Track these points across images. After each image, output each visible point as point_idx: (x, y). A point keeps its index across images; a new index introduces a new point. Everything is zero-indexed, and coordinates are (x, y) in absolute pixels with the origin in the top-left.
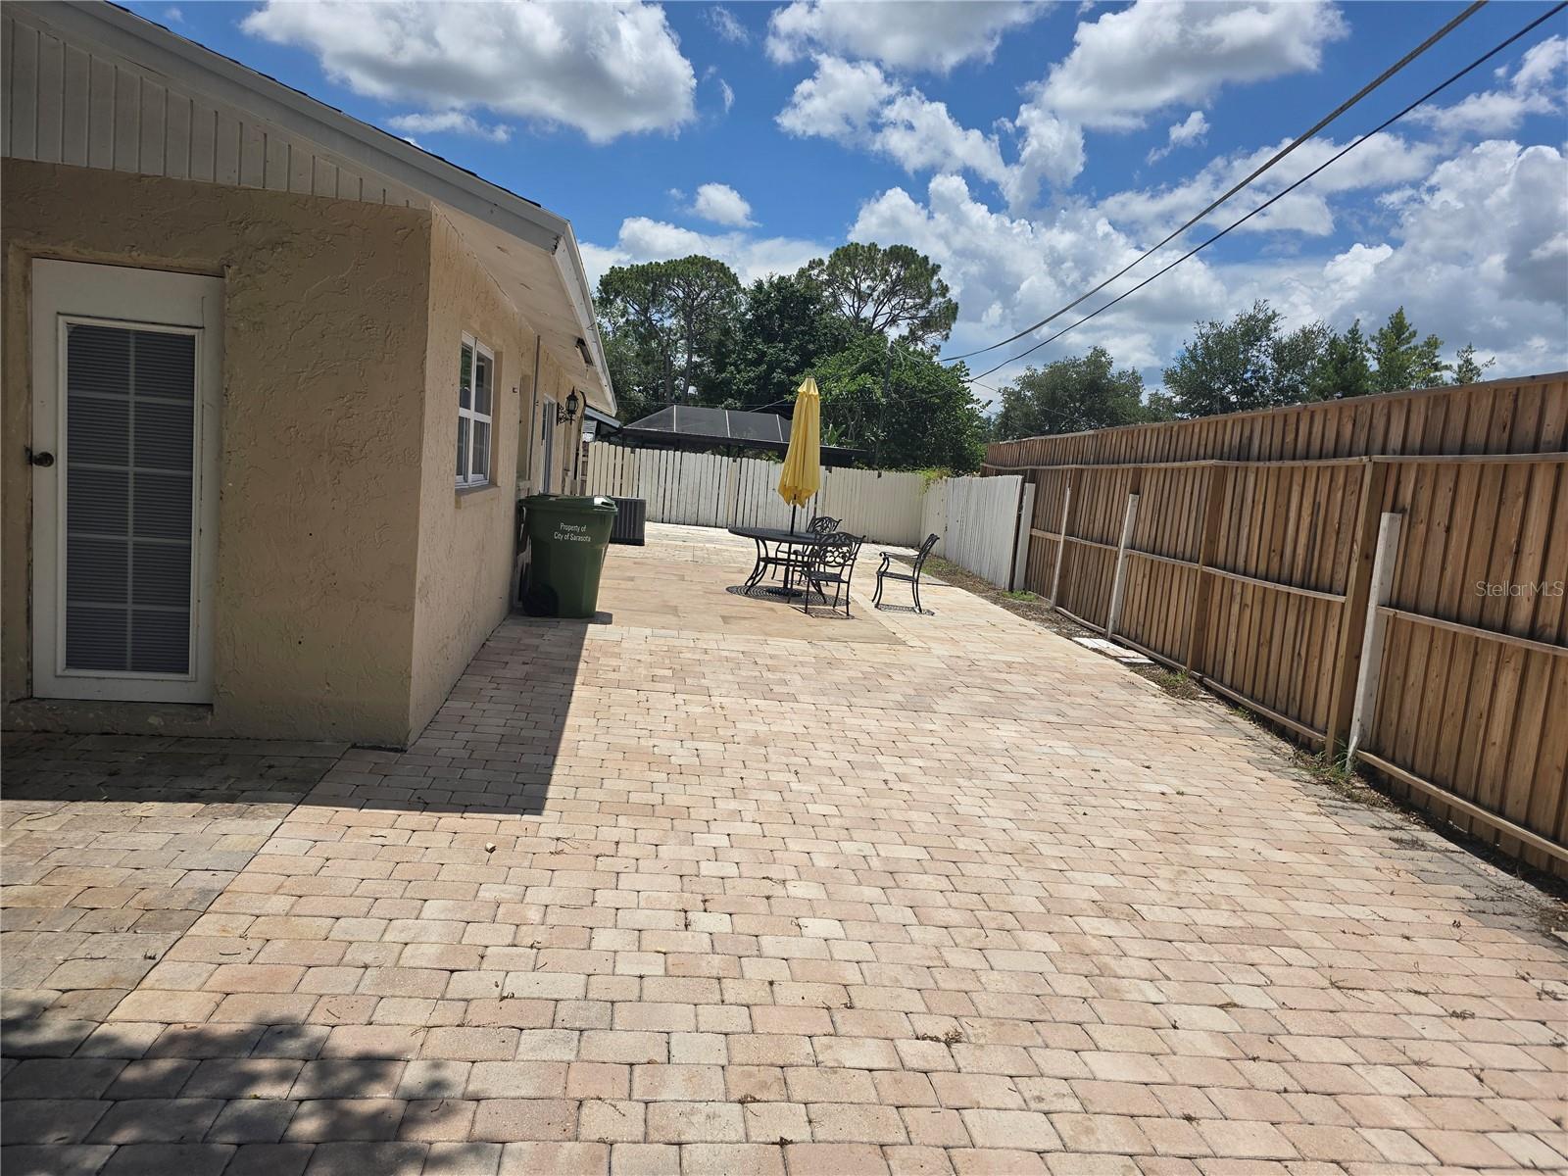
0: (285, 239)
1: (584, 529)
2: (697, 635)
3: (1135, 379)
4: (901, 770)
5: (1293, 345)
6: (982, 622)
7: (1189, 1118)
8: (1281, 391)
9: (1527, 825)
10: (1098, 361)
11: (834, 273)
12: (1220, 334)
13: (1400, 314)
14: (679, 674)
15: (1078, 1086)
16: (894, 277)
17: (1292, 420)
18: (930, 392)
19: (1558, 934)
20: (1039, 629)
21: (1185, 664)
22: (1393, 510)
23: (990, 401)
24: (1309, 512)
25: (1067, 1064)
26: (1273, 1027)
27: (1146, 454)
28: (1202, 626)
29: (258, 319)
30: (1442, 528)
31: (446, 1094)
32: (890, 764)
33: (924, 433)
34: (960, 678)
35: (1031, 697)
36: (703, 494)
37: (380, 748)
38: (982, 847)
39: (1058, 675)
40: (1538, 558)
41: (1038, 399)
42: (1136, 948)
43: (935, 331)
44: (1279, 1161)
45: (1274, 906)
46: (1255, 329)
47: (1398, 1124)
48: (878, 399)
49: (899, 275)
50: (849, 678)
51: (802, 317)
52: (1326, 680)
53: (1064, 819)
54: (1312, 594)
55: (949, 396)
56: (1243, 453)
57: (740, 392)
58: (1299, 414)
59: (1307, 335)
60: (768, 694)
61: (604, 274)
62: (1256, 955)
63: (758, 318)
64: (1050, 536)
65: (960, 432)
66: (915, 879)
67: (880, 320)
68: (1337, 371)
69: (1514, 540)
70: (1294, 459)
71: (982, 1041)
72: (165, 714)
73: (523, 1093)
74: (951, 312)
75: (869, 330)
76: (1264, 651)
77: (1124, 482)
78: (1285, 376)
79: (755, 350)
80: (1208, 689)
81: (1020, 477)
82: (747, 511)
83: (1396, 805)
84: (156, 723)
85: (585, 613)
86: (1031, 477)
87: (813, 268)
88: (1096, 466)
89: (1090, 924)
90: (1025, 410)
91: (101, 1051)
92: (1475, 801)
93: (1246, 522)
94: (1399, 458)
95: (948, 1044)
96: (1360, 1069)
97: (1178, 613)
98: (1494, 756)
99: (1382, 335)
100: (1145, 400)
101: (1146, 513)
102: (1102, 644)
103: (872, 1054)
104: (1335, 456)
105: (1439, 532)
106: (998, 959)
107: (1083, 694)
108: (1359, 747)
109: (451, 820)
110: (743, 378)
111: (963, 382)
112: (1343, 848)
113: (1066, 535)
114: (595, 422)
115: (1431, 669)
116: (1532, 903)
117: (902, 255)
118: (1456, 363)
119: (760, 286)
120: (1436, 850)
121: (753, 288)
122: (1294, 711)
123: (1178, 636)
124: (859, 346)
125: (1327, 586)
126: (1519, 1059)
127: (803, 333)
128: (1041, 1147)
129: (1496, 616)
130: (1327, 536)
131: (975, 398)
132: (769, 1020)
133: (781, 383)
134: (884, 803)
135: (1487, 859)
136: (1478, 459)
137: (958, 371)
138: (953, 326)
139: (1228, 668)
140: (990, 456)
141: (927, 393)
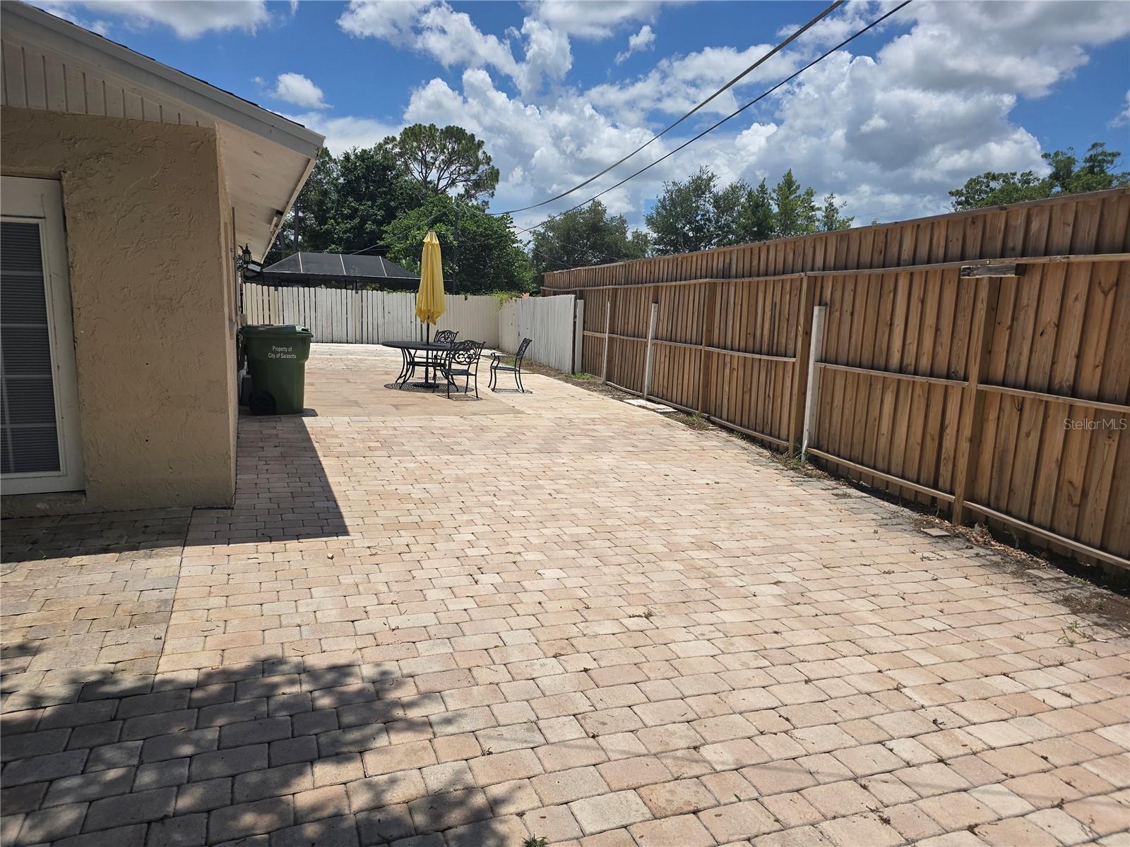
0: (106, 151)
1: (290, 349)
2: (383, 419)
3: (622, 221)
4: (556, 487)
5: (726, 197)
6: (564, 395)
7: (776, 632)
8: (720, 228)
9: (903, 477)
10: (597, 210)
11: (405, 147)
12: (679, 190)
13: (790, 173)
14: (385, 444)
15: (719, 627)
16: (450, 150)
17: (756, 252)
18: (488, 235)
19: (925, 530)
20: (601, 396)
21: (697, 410)
22: (820, 305)
23: (529, 241)
24: (770, 308)
25: (712, 618)
26: (802, 590)
27: (661, 277)
28: (707, 384)
29: (92, 210)
30: (849, 314)
31: (393, 676)
32: (549, 486)
33: (485, 266)
34: (567, 431)
35: (612, 438)
36: (334, 319)
37: (213, 508)
38: (621, 523)
39: (623, 423)
40: (902, 327)
41: (558, 238)
42: (721, 562)
43: (484, 190)
44: (823, 644)
45: (785, 534)
46: (700, 186)
47: (871, 622)
48: (451, 242)
49: (453, 148)
50: (499, 437)
51: (383, 181)
52: (786, 409)
53: (659, 503)
54: (775, 358)
55: (501, 236)
56: (726, 274)
57: (340, 239)
58: (760, 248)
59: (734, 189)
60: (451, 451)
62: (783, 558)
63: (349, 182)
64: (598, 335)
65: (510, 264)
66: (592, 543)
67: (443, 183)
68: (754, 213)
69: (888, 318)
70: (758, 276)
71: (663, 614)
72: (49, 500)
73: (436, 670)
74: (494, 176)
75: (435, 190)
76: (747, 397)
77: (647, 296)
78: (722, 217)
79: (349, 207)
80: (714, 423)
81: (573, 296)
82: (370, 329)
83: (831, 477)
84: (43, 507)
85: (297, 410)
86: (580, 295)
87: (388, 143)
88: (626, 286)
89: (695, 554)
90: (549, 246)
91: (169, 687)
92: (874, 468)
93: (730, 316)
94: (822, 273)
95: (647, 618)
96: (848, 602)
97: (690, 375)
98: (883, 441)
99: (779, 188)
100: (629, 236)
101: (664, 316)
102: (643, 402)
103: (609, 627)
104: (783, 273)
105: (847, 316)
106: (654, 576)
107: (643, 433)
108: (808, 446)
109: (292, 544)
110: (342, 228)
111: (509, 227)
112: (812, 502)
113: (609, 333)
115: (846, 396)
116: (910, 517)
117: (455, 133)
118: (824, 205)
119: (347, 157)
120: (856, 498)
121: (341, 158)
122: (767, 430)
124: (432, 202)
125: (784, 353)
126: (918, 588)
127: (384, 193)
128: (712, 654)
129: (881, 362)
130: (782, 323)
131: (518, 239)
132: (548, 620)
133: (372, 232)
134: (555, 506)
135: (883, 499)
136: (867, 271)
137: (505, 219)
138: (497, 186)
139: (725, 409)
140: (546, 282)
141: (485, 237)
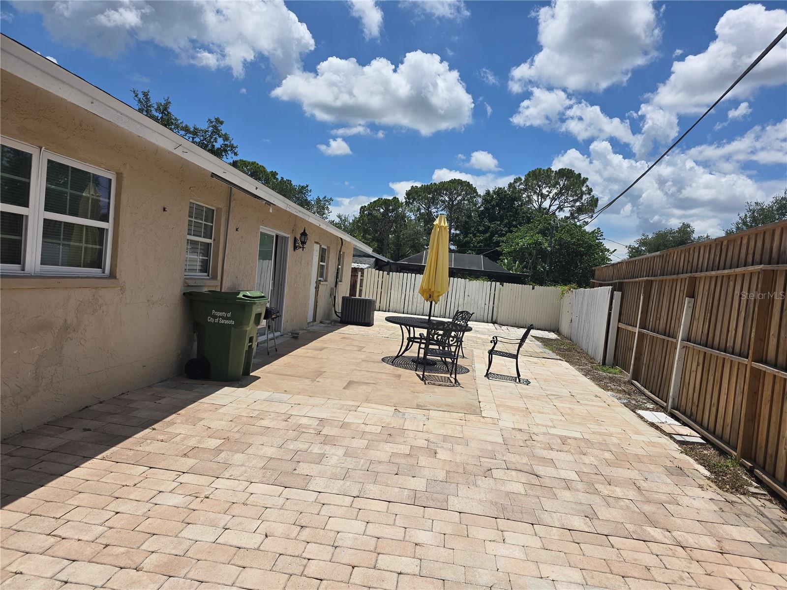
1: (229, 315)
6: (565, 392)
10: (685, 230)
11: (528, 184)
16: (562, 186)
18: (579, 244)
21: (735, 449)
23: (615, 250)
27: (700, 266)
28: (753, 417)
43: (585, 214)
48: (546, 248)
49: (564, 184)
51: (510, 208)
55: (590, 246)
61: (408, 190)
63: (486, 209)
64: (630, 328)
65: (594, 266)
67: (553, 208)
74: (594, 203)
75: (547, 213)
77: (682, 288)
79: (484, 225)
81: (612, 288)
85: (231, 378)
86: (618, 287)
87: (516, 183)
88: (661, 278)
97: (728, 400)
101: (700, 313)
102: (660, 418)
110: (477, 240)
111: (599, 239)
113: (639, 328)
114: (374, 259)
117: (566, 173)
119: (488, 193)
121: (484, 194)
123: (729, 420)
124: (539, 221)
127: (511, 216)
137: (596, 233)
140: (596, 276)
141: (577, 245)
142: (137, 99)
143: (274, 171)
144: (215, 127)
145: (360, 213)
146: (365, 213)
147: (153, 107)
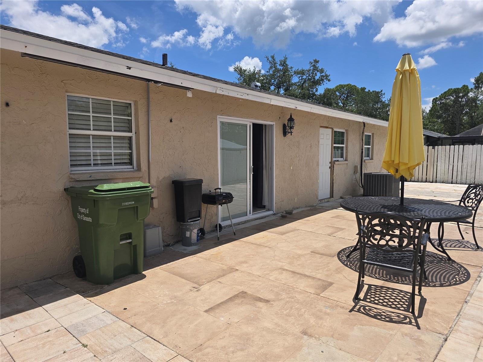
61: (476, 77)
142: (268, 61)
143: (363, 87)
144: (314, 66)
145: (432, 104)
146: (437, 103)
147: (277, 63)
